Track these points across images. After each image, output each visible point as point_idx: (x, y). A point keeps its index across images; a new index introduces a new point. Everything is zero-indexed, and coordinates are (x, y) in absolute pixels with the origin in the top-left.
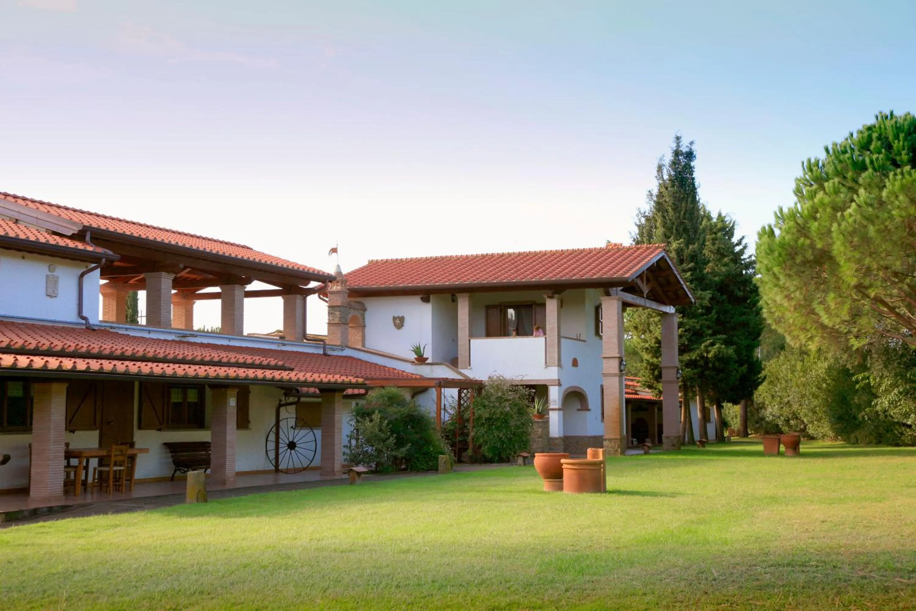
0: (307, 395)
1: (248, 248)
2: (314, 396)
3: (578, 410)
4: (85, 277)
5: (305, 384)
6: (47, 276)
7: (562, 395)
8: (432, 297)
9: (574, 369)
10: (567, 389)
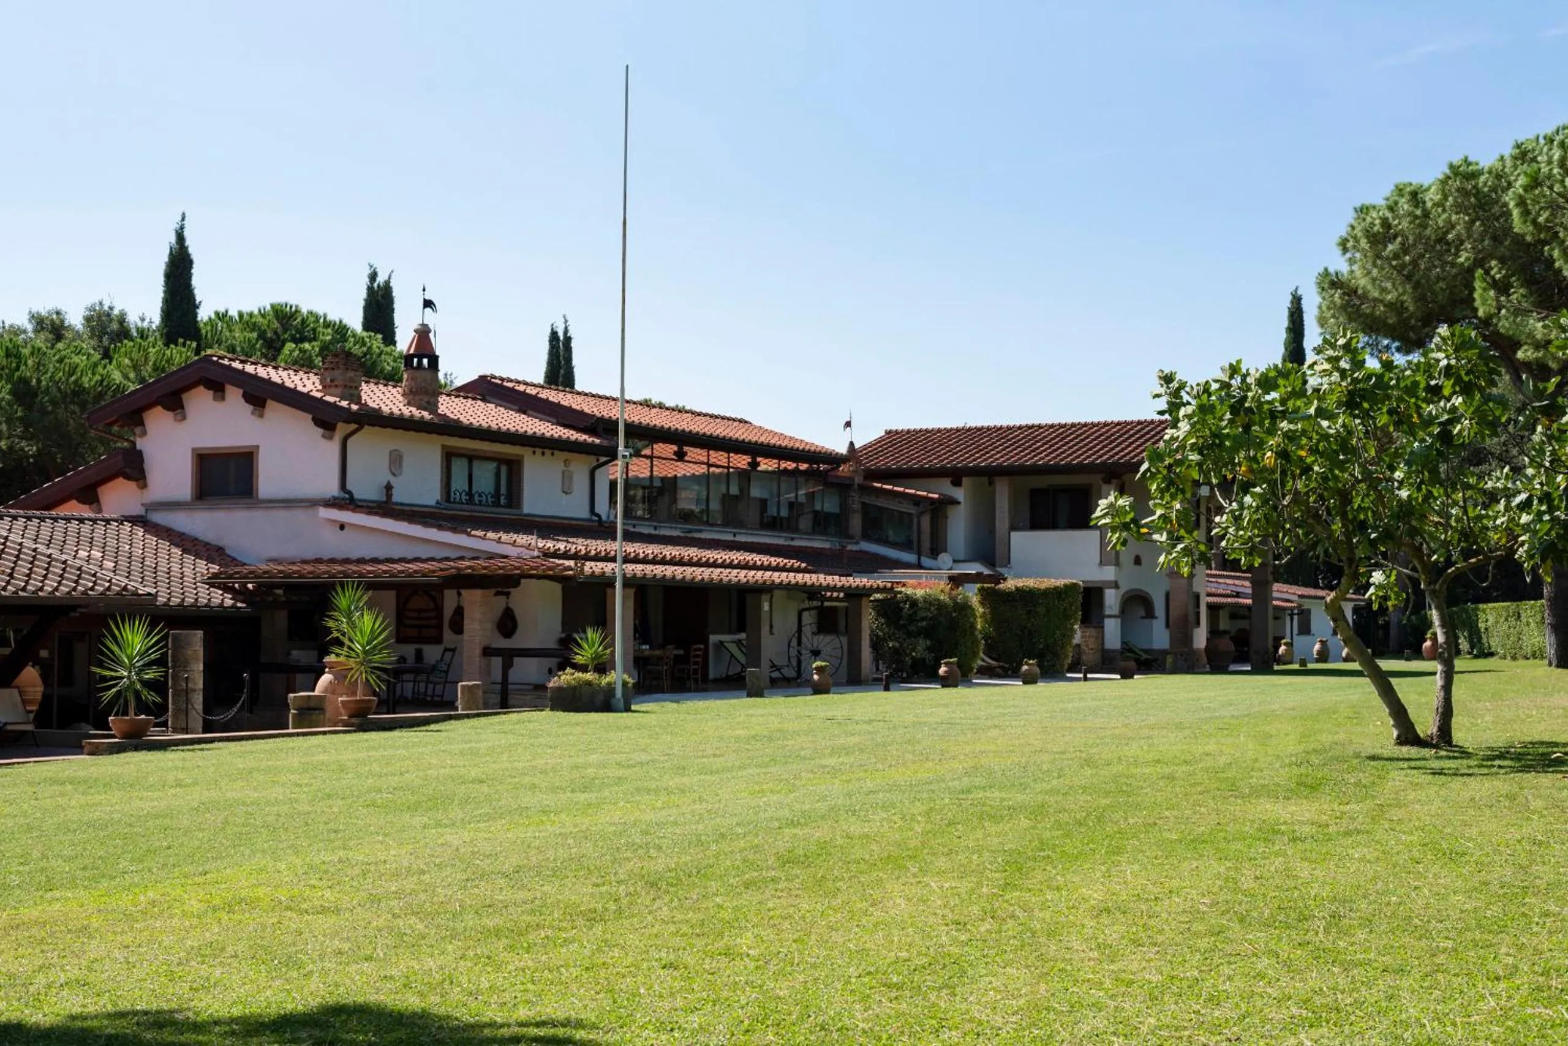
0: (831, 599)
1: (746, 422)
2: (837, 599)
3: (1142, 618)
4: (598, 472)
5: (828, 588)
6: (563, 472)
7: (1119, 598)
8: (965, 481)
9: (1138, 567)
10: (1127, 592)
